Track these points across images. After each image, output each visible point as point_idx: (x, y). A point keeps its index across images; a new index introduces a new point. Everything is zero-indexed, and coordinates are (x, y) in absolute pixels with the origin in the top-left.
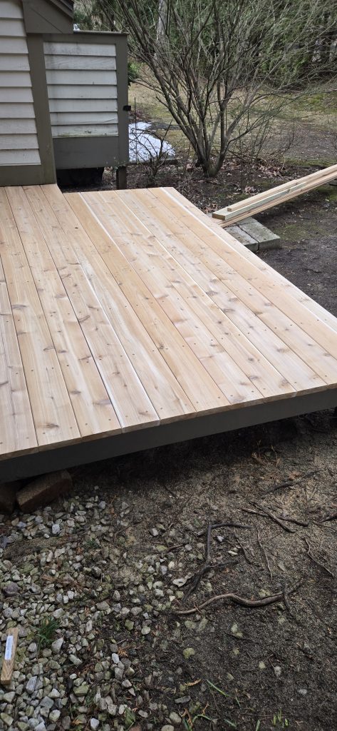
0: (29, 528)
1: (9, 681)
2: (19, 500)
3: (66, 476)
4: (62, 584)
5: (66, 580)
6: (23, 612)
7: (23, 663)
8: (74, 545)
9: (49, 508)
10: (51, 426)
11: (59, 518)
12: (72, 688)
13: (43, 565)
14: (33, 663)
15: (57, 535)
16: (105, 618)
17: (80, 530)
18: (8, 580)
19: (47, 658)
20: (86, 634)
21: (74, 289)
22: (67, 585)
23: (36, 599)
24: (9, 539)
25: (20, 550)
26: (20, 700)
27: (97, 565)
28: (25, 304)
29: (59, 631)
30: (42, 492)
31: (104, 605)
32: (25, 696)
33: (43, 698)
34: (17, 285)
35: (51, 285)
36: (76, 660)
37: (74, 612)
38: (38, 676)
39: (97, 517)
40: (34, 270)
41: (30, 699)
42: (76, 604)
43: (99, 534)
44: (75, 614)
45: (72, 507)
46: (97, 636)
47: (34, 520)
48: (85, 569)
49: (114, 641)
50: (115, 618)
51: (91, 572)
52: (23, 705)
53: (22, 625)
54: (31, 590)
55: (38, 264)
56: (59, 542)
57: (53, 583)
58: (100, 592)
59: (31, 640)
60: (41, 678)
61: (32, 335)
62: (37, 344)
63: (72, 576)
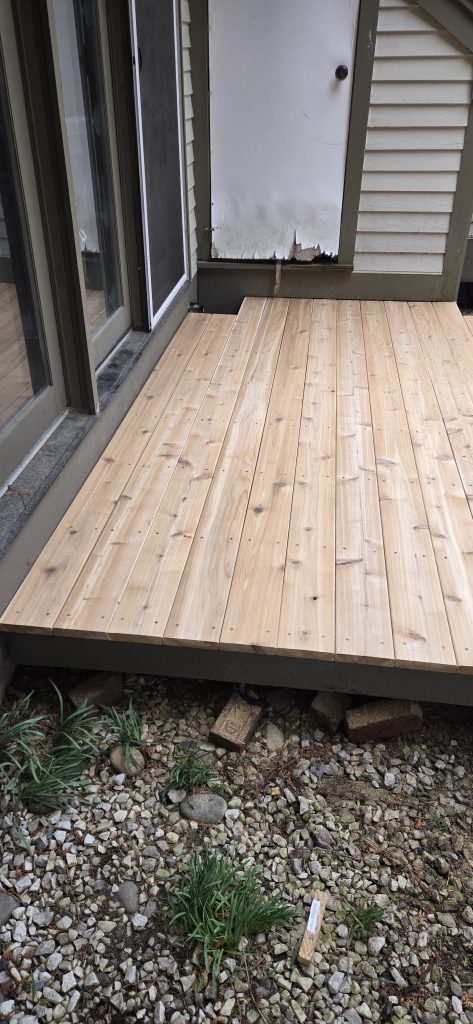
0: (353, 763)
1: (309, 962)
2: (349, 722)
3: (416, 711)
4: (390, 861)
5: (396, 858)
6: (335, 875)
7: (328, 947)
8: (413, 813)
9: (382, 746)
10: (415, 636)
11: (396, 766)
12: (390, 1016)
13: (367, 822)
14: (341, 953)
15: (390, 789)
16: (447, 938)
17: (422, 794)
18: (320, 823)
19: (361, 955)
20: (417, 948)
21: (465, 452)
22: (398, 866)
23: (353, 866)
24: (326, 769)
25: (339, 790)
26: (318, 995)
27: (444, 856)
28: (394, 461)
29: (379, 925)
30: (380, 723)
31: (448, 919)
32: (324, 992)
33: (347, 1008)
34: (386, 434)
35: (432, 440)
36: (401, 981)
37: (403, 908)
38: (346, 974)
39: (450, 786)
40: (410, 417)
41: (329, 999)
42: (407, 899)
43: (451, 812)
44: (404, 912)
45: (416, 758)
46: (433, 960)
47: (361, 755)
48: (426, 854)
49: (456, 978)
50: (463, 947)
51: (433, 862)
52: (321, 1004)
53: (332, 893)
54: (347, 850)
55: (418, 409)
56: (391, 799)
57: (379, 854)
58: (445, 898)
59: (341, 920)
60: (349, 979)
61: (399, 503)
62: (405, 518)
63: (406, 855)
